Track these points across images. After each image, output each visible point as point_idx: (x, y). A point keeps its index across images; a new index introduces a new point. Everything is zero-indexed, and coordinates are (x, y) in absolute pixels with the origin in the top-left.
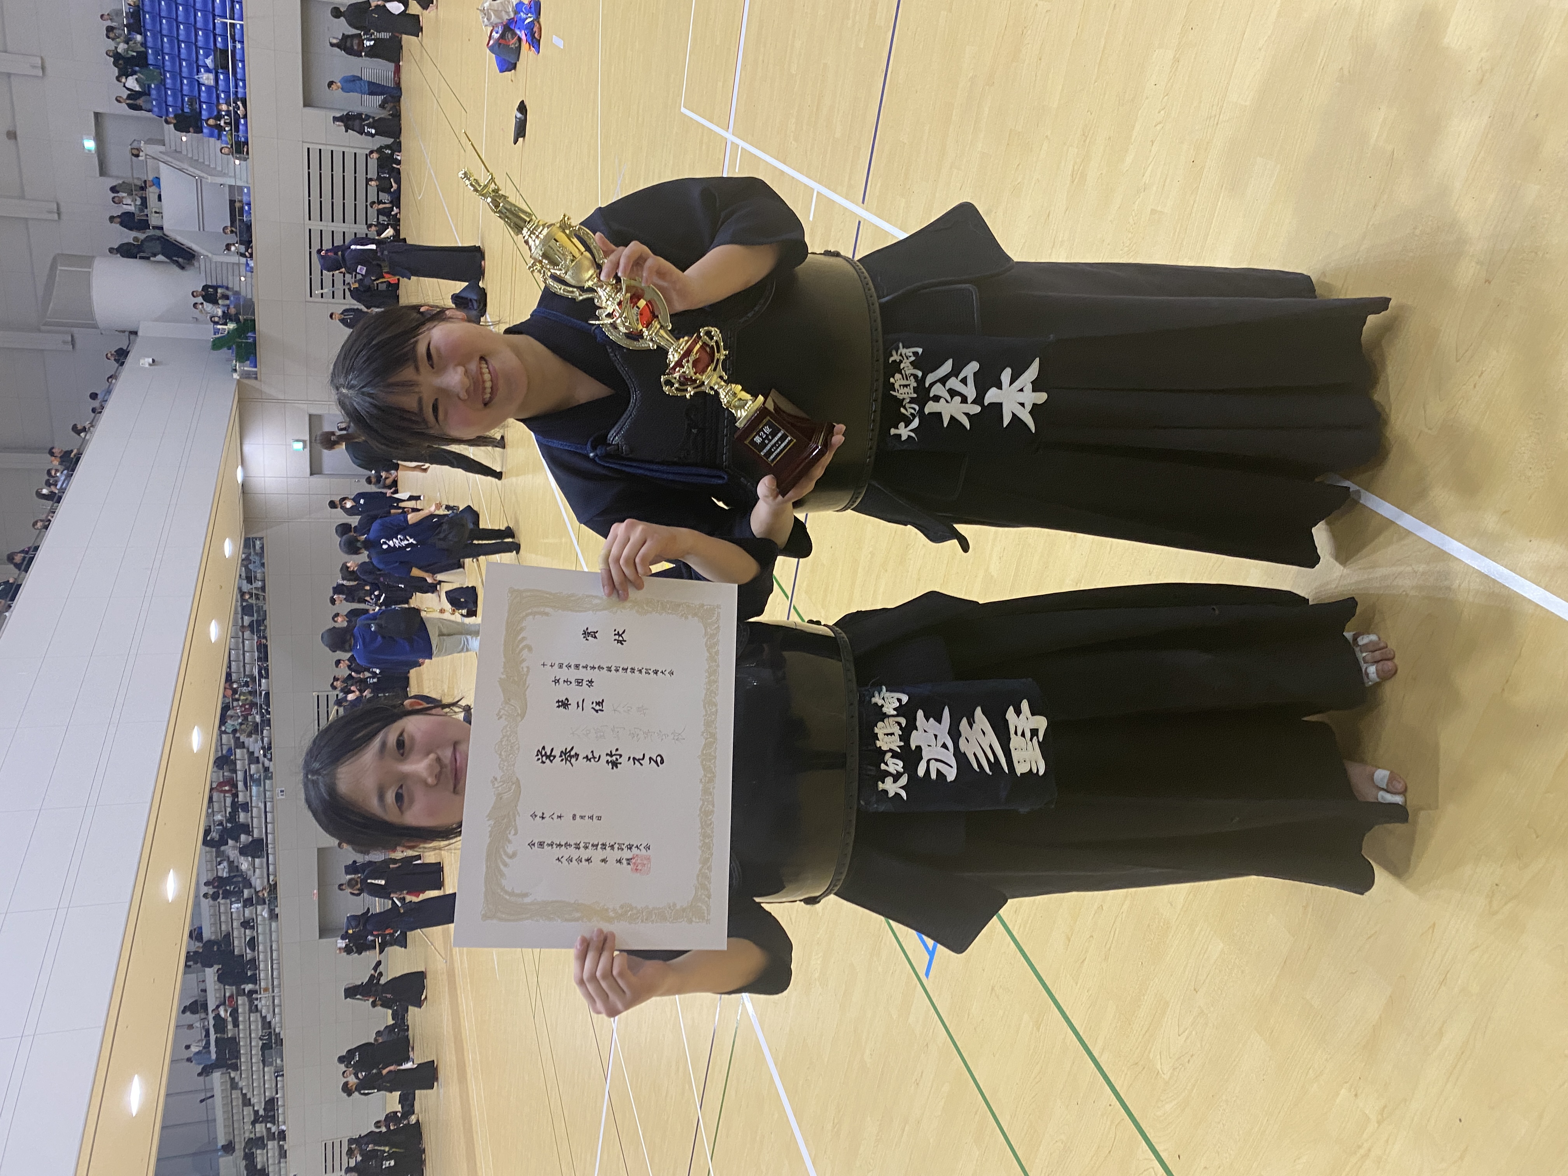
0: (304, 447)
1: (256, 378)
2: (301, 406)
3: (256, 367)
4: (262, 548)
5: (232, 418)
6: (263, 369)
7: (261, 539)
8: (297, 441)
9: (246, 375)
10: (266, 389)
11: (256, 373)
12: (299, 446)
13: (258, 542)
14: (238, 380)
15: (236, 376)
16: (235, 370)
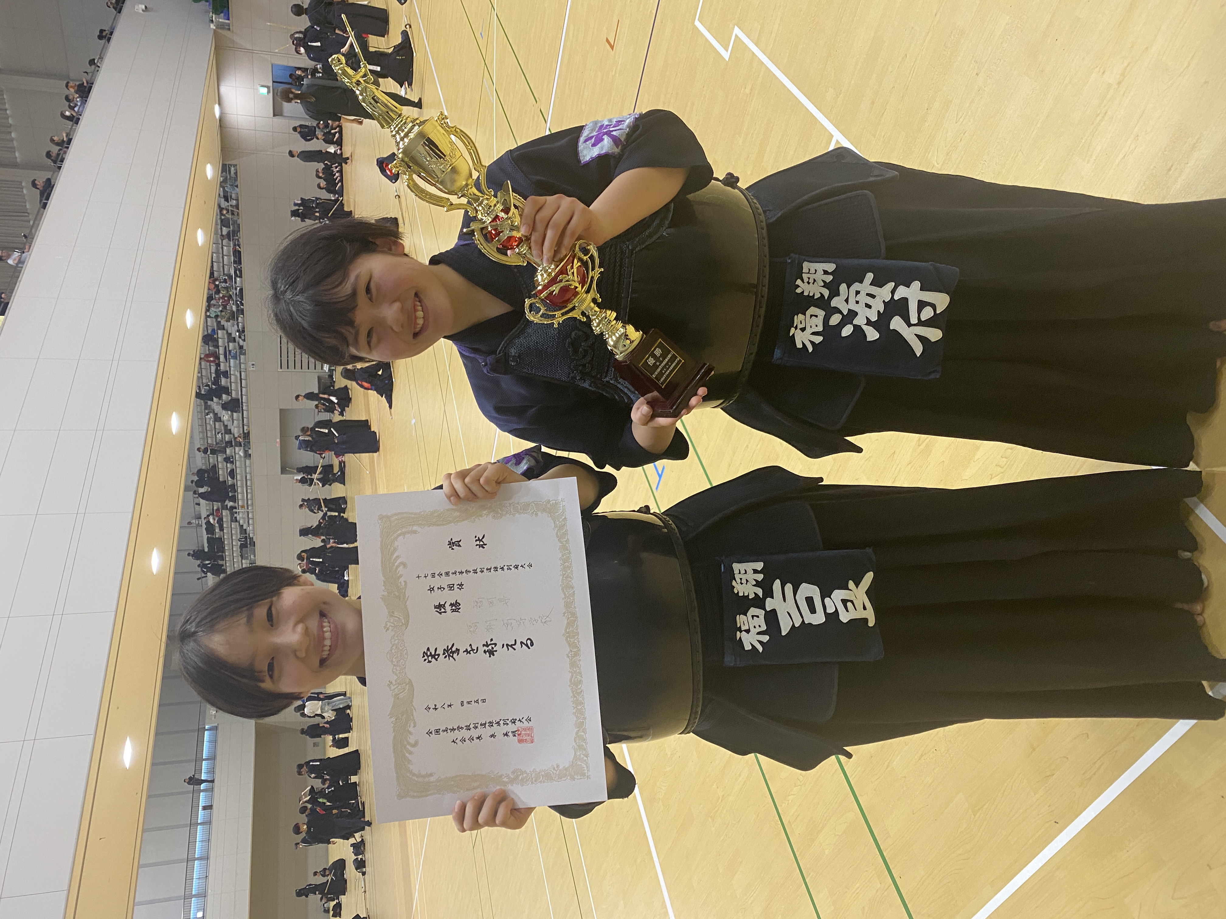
0: (269, 92)
1: (229, 29)
2: (266, 56)
3: (228, 19)
4: (236, 173)
5: (211, 63)
6: (233, 22)
7: (235, 166)
8: (263, 86)
9: (221, 26)
10: (237, 39)
11: (229, 25)
12: (264, 91)
13: (233, 169)
14: (214, 30)
15: (212, 26)
16: (212, 21)
